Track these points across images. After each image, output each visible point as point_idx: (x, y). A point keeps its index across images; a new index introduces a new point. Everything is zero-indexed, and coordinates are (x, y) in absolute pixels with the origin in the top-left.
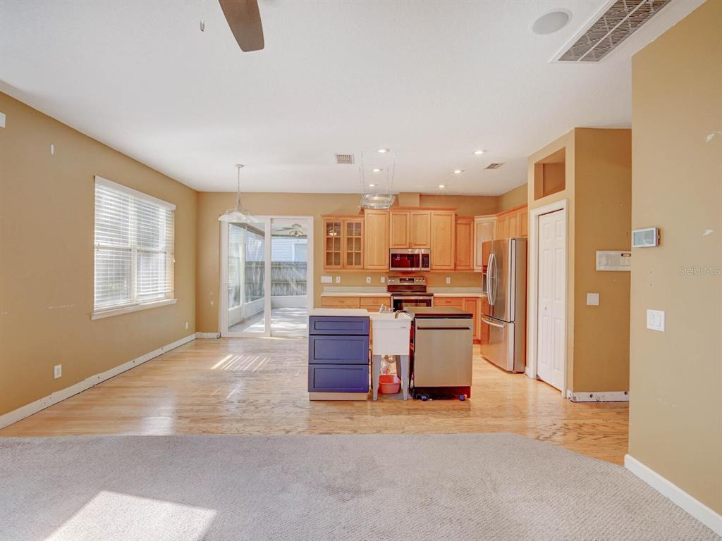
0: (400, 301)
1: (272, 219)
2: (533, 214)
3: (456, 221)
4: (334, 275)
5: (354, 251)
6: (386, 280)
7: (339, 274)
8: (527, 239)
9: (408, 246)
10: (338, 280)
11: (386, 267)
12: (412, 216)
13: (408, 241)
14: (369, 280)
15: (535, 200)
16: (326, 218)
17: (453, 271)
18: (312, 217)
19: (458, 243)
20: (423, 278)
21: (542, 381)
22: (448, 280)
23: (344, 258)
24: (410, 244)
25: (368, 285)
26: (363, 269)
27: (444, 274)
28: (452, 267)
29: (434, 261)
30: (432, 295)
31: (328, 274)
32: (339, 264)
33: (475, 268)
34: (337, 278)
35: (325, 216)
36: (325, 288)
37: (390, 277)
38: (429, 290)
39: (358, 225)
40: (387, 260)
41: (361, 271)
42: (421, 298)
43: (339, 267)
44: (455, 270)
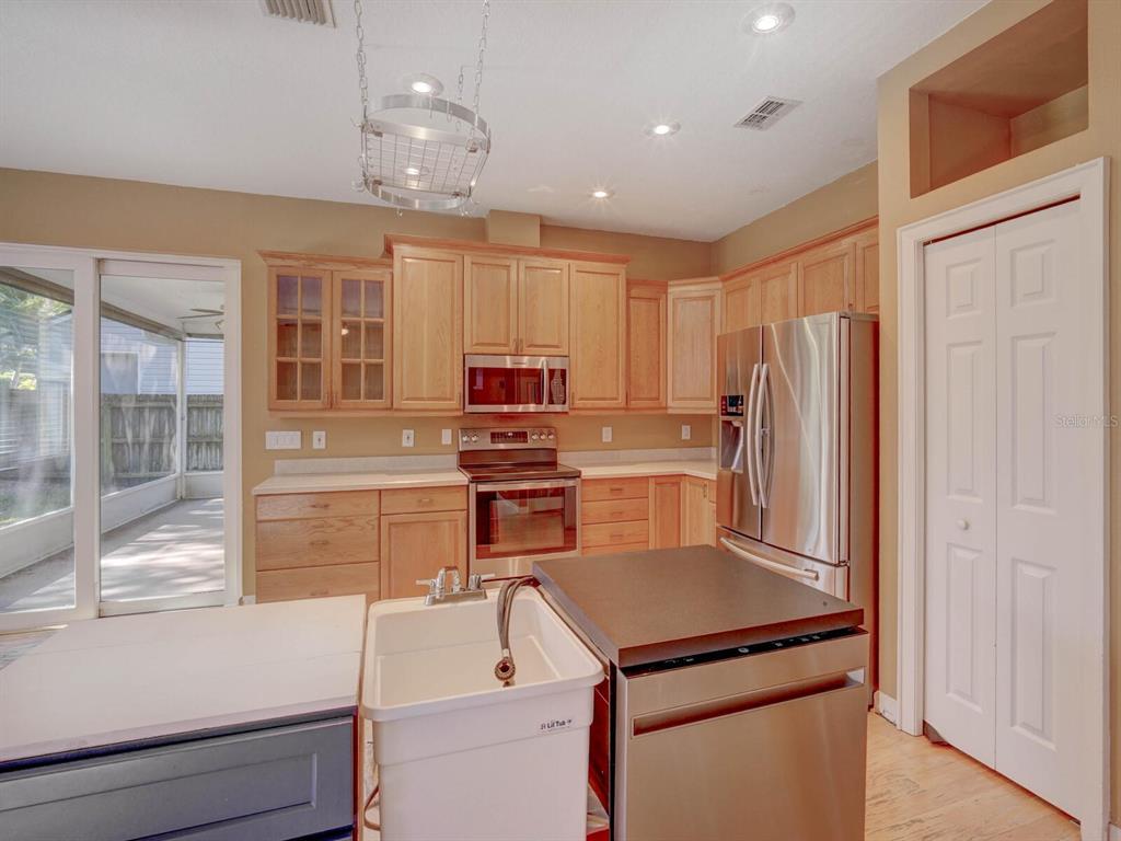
0: (492, 496)
1: (100, 261)
2: (907, 239)
3: (628, 291)
4: (305, 426)
5: (362, 360)
6: (455, 438)
7: (320, 423)
8: (877, 316)
9: (512, 348)
10: (319, 439)
11: (455, 403)
12: (522, 267)
13: (513, 336)
14: (408, 439)
15: (912, 197)
16: (279, 262)
17: (622, 412)
18: (237, 264)
19: (632, 344)
20: (550, 430)
21: (949, 746)
22: (607, 434)
23: (332, 377)
24: (518, 343)
25: (406, 453)
26: (391, 409)
27: (598, 419)
28: (621, 401)
29: (578, 385)
30: (576, 475)
31: (289, 424)
32: (318, 397)
33: (670, 403)
34: (316, 434)
35: (273, 255)
36: (279, 465)
37: (465, 430)
38: (566, 460)
39: (376, 288)
40: (456, 385)
41: (384, 414)
42: (547, 485)
43: (318, 403)
44: (627, 409)
